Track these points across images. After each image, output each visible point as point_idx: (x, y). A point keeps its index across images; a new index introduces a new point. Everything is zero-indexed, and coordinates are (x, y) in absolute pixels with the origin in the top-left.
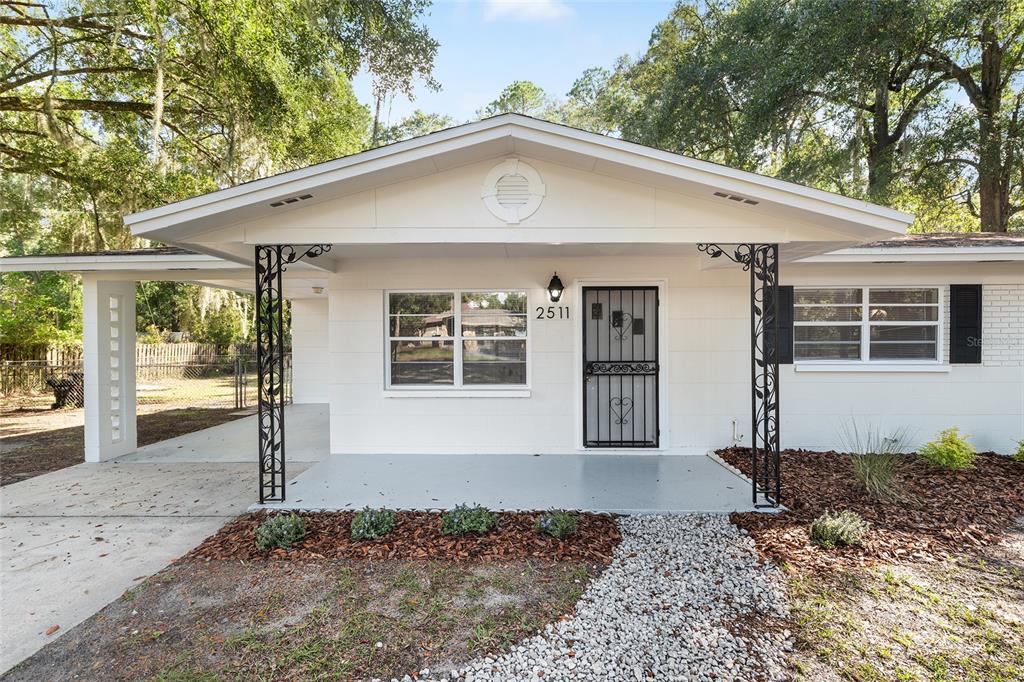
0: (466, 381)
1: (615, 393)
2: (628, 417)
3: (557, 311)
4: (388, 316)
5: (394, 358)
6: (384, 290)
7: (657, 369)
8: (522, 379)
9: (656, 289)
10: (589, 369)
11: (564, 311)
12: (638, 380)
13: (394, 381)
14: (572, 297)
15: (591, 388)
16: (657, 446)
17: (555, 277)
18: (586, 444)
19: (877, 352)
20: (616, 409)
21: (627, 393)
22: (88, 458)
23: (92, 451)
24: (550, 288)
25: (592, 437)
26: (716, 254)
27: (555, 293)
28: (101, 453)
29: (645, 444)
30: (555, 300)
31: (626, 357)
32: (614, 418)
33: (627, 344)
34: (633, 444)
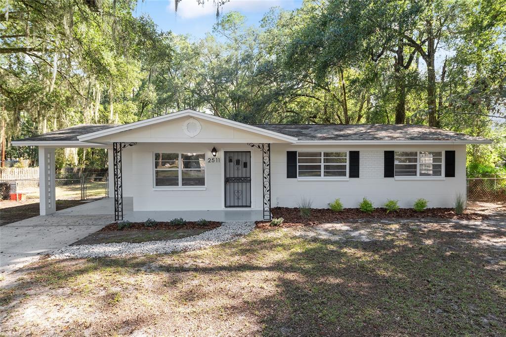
0: (183, 185)
1: (236, 188)
2: (241, 197)
3: (215, 160)
4: (154, 161)
5: (157, 176)
6: (153, 152)
7: (251, 180)
8: (203, 184)
9: (250, 152)
10: (227, 180)
11: (218, 159)
12: (244, 184)
13: (157, 185)
14: (221, 155)
15: (228, 187)
16: (250, 207)
17: (214, 148)
18: (226, 207)
19: (327, 174)
20: (237, 194)
21: (240, 188)
22: (41, 214)
23: (43, 212)
24: (212, 152)
25: (228, 204)
26: (253, 146)
27: (214, 154)
28: (46, 212)
29: (246, 206)
30: (214, 156)
31: (240, 176)
32: (236, 197)
33: (240, 171)
34: (242, 206)
